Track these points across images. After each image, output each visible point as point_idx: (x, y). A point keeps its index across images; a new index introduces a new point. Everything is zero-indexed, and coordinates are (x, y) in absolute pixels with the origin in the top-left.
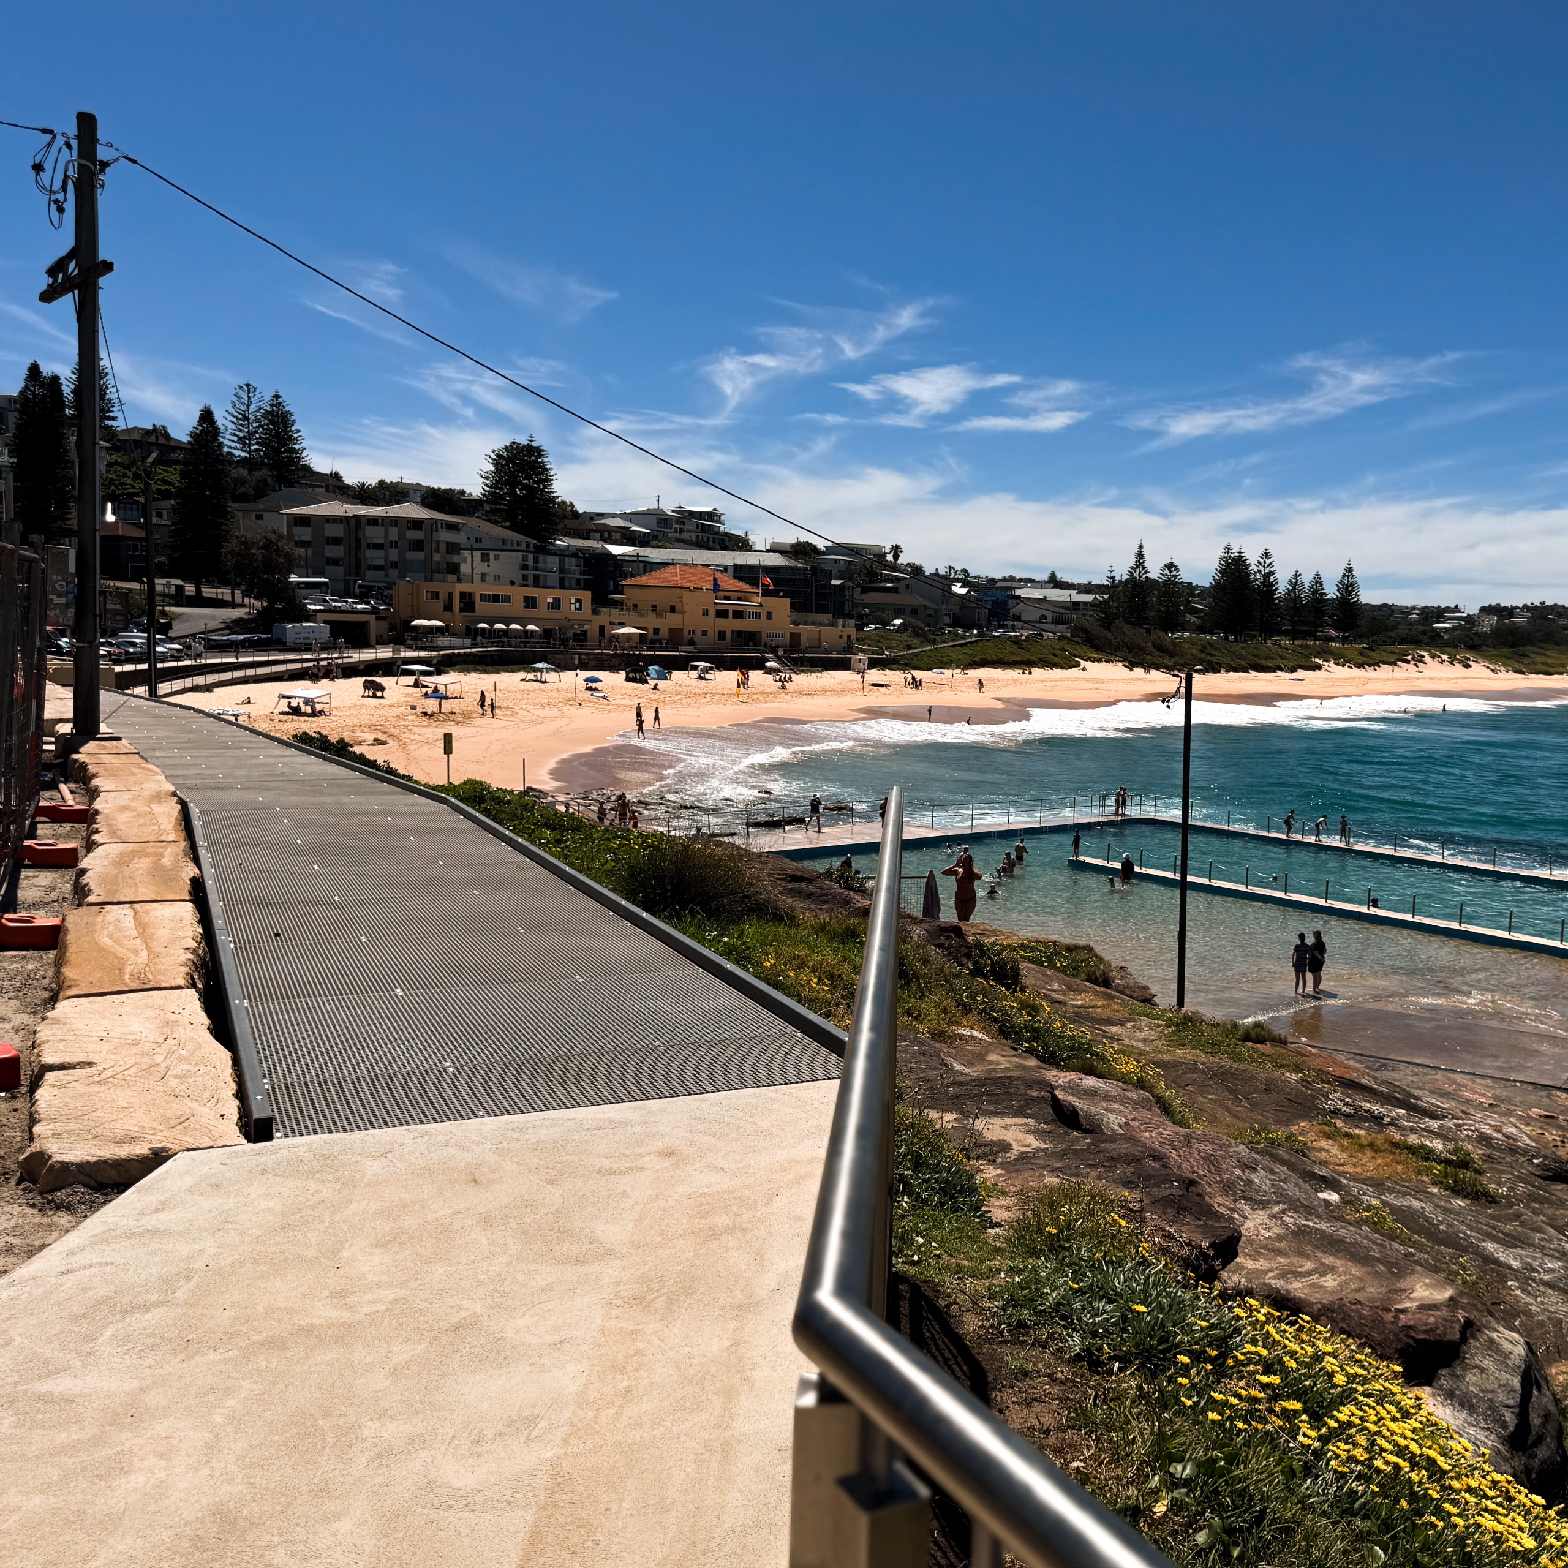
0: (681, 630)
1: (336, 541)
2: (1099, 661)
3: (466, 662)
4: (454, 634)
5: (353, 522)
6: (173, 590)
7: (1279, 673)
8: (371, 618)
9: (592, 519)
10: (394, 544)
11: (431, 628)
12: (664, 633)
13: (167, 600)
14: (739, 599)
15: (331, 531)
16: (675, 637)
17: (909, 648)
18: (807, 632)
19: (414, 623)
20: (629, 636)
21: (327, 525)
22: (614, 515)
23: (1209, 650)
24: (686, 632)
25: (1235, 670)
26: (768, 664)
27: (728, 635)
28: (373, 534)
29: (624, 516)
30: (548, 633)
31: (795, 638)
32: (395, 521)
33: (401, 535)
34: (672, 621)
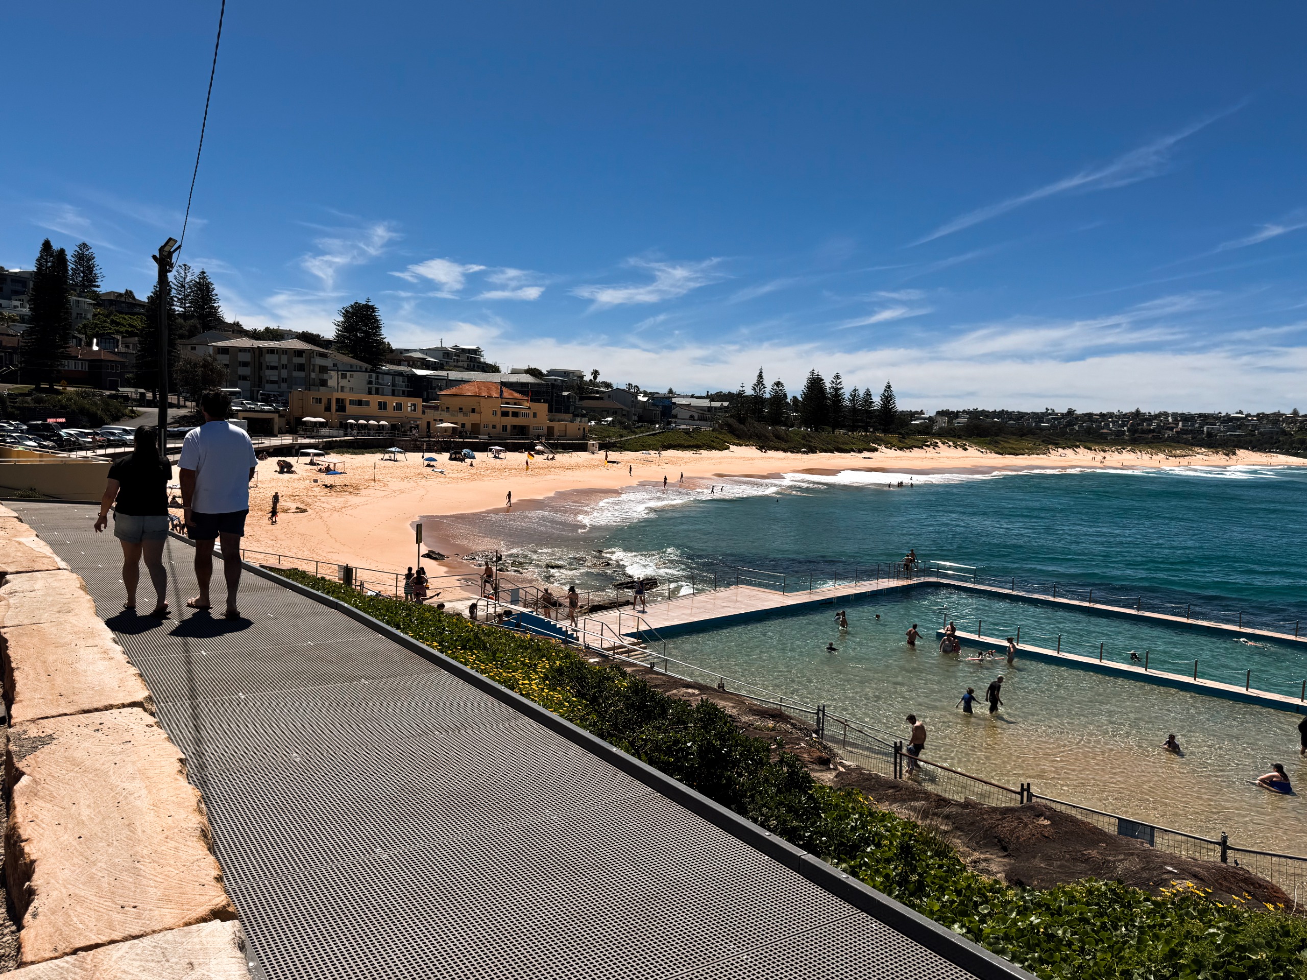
0: (479, 425)
1: (245, 364)
2: (741, 445)
3: (340, 447)
4: (331, 427)
5: (257, 352)
6: (138, 396)
7: (852, 453)
8: (276, 416)
9: (401, 353)
10: (284, 367)
11: (316, 423)
12: (468, 427)
13: (135, 403)
14: (515, 404)
15: (243, 357)
16: (475, 430)
17: (621, 436)
18: (558, 426)
19: (305, 419)
20: (446, 429)
21: (239, 353)
22: (415, 351)
23: (808, 438)
24: (482, 426)
25: (826, 451)
26: (537, 448)
27: (509, 428)
28: (271, 359)
29: (421, 351)
30: (393, 427)
31: (550, 430)
32: (285, 351)
33: (290, 360)
34: (474, 418)
